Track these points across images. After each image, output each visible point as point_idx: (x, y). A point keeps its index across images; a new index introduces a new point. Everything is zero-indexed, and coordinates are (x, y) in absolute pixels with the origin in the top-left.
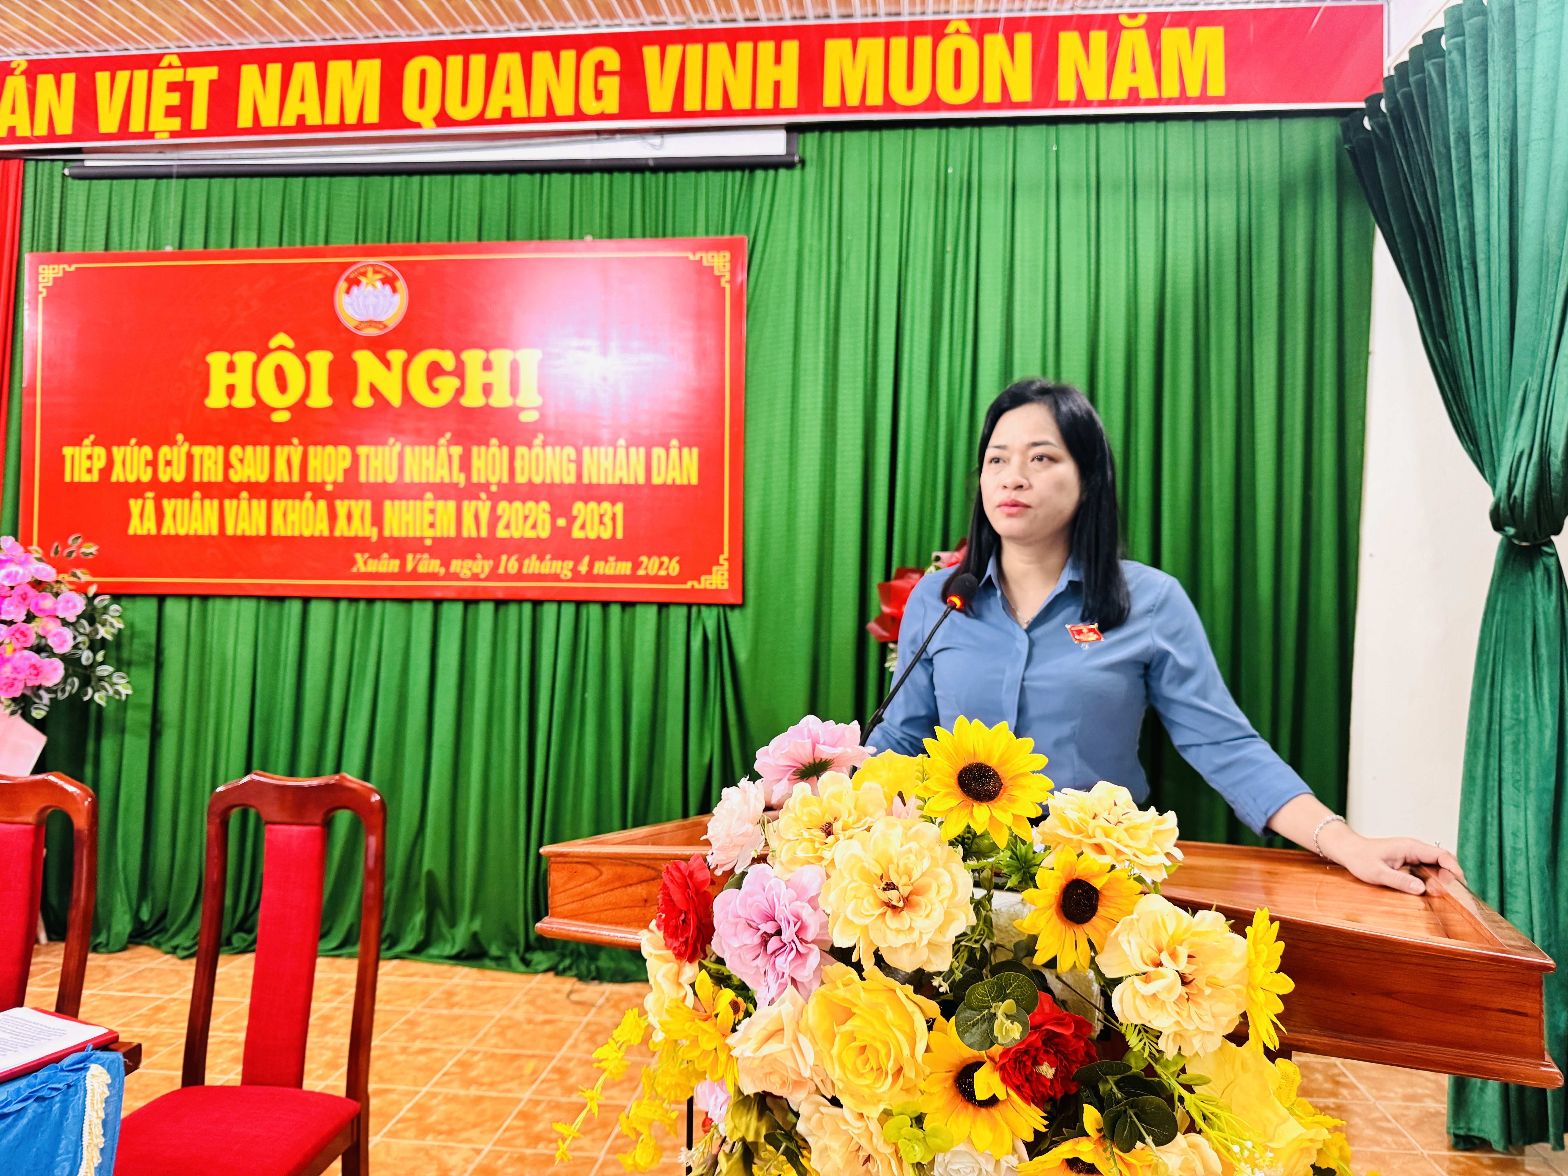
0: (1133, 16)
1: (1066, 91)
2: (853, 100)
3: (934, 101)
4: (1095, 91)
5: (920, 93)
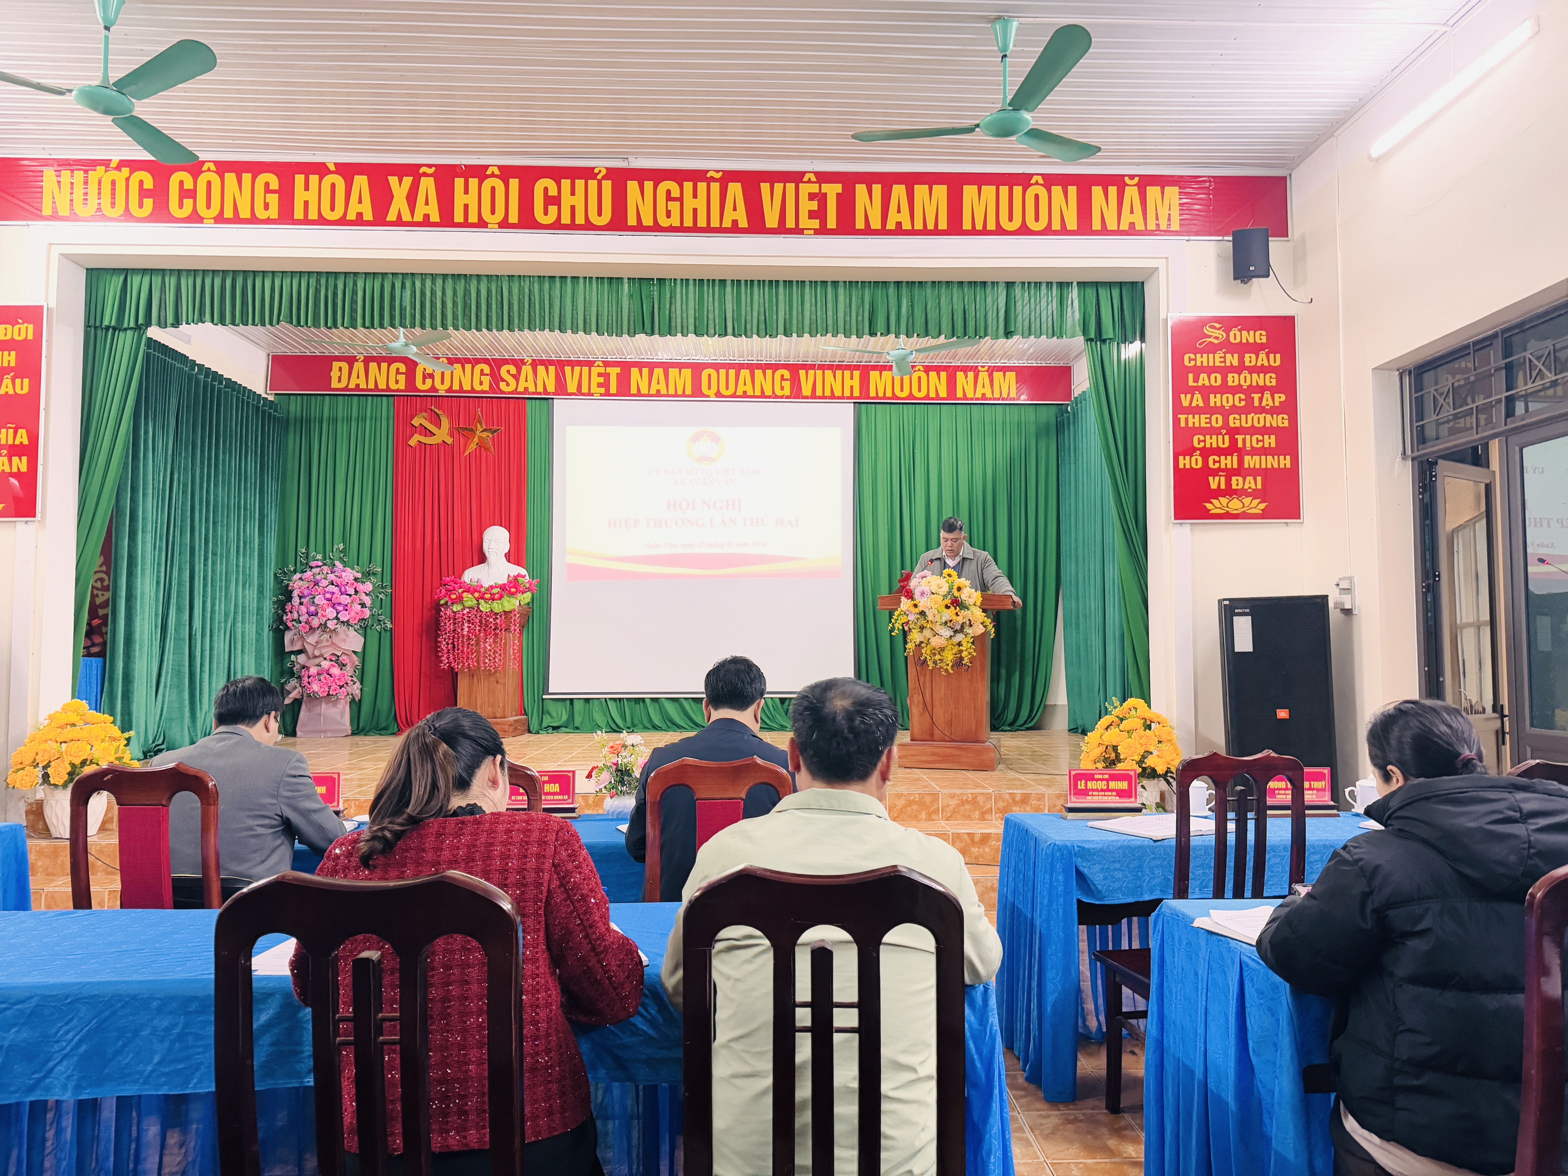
0: (983, 367)
1: (959, 394)
2: (881, 394)
3: (911, 396)
4: (970, 395)
5: (906, 393)
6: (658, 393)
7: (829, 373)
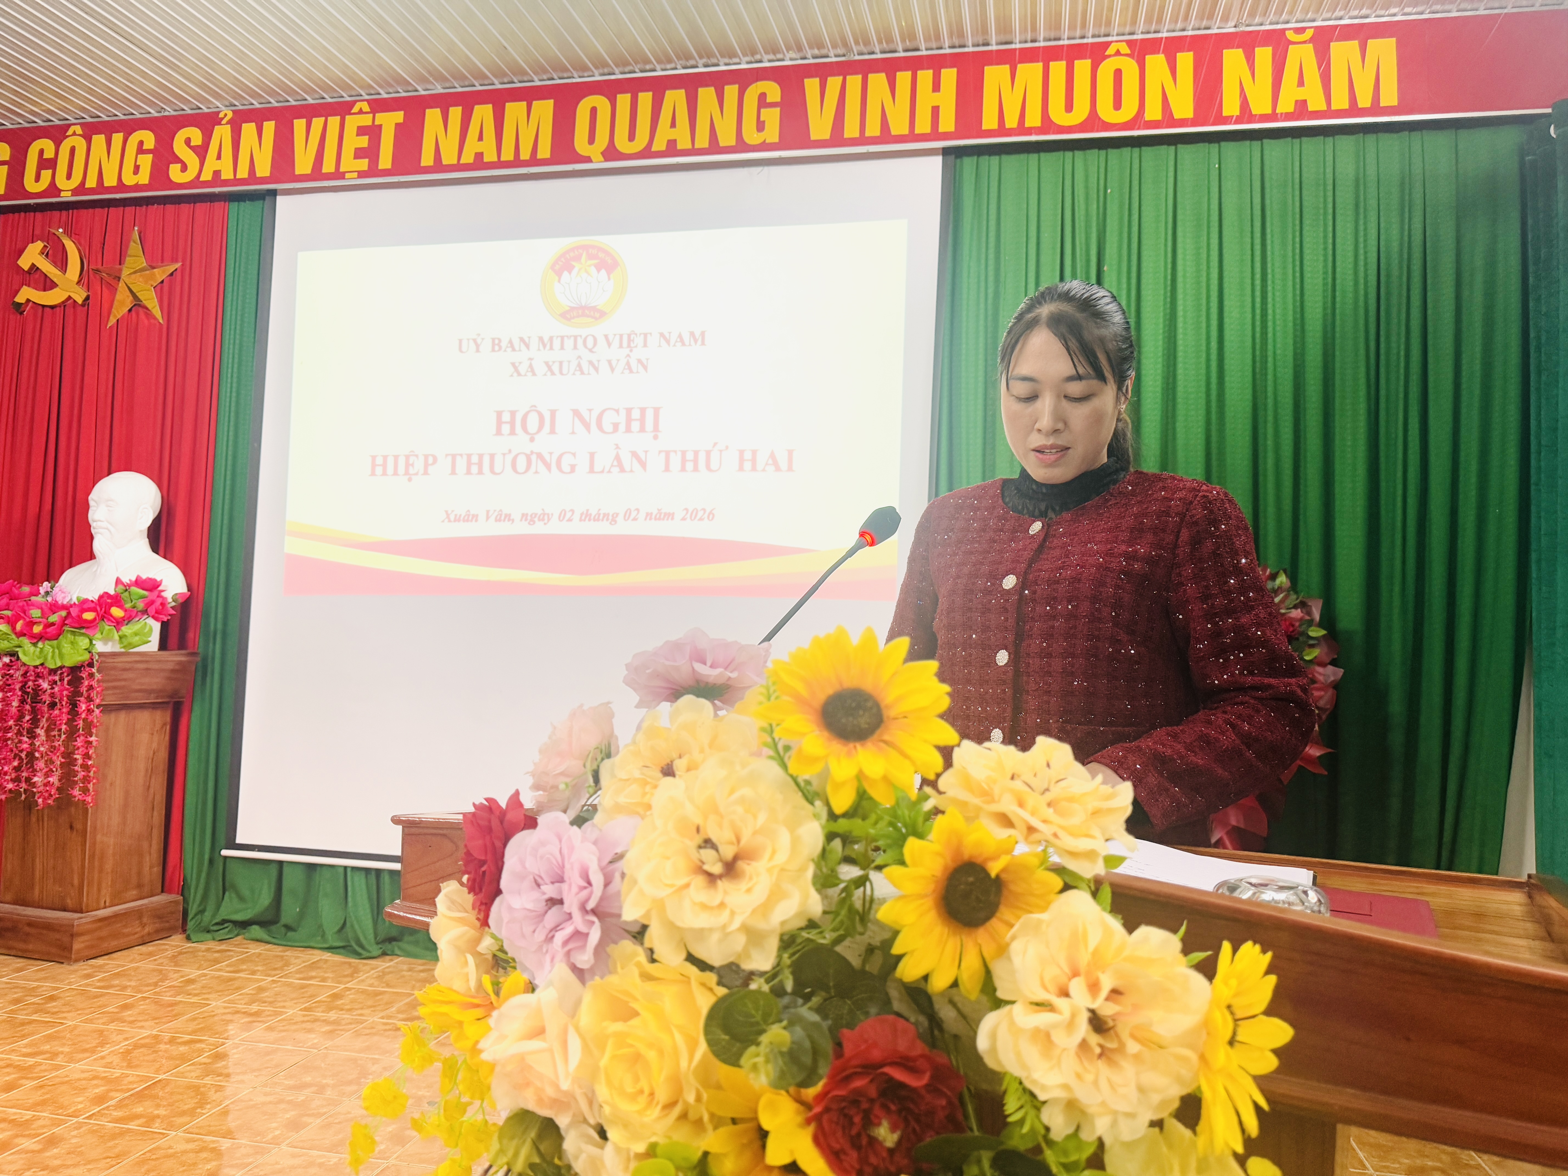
0: (1300, 31)
1: (1231, 106)
2: (1011, 123)
3: (1093, 120)
4: (1260, 105)
5: (1080, 114)
6: (479, 162)
7: (877, 80)
